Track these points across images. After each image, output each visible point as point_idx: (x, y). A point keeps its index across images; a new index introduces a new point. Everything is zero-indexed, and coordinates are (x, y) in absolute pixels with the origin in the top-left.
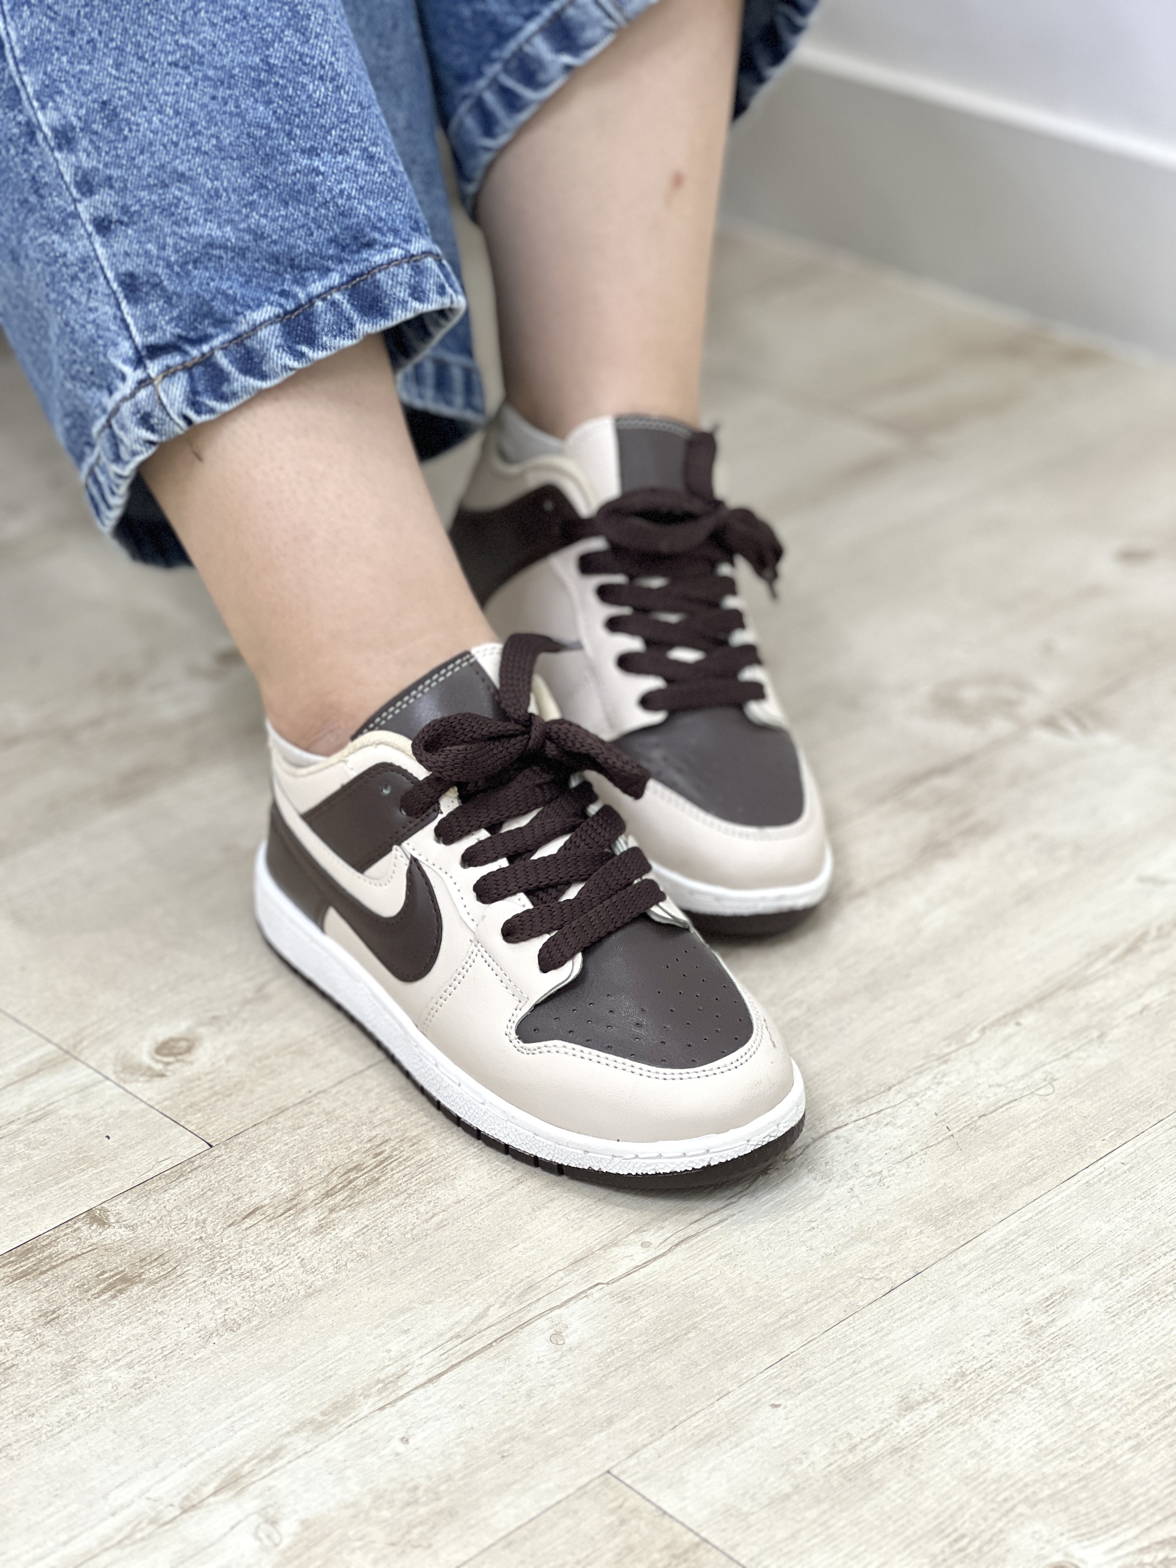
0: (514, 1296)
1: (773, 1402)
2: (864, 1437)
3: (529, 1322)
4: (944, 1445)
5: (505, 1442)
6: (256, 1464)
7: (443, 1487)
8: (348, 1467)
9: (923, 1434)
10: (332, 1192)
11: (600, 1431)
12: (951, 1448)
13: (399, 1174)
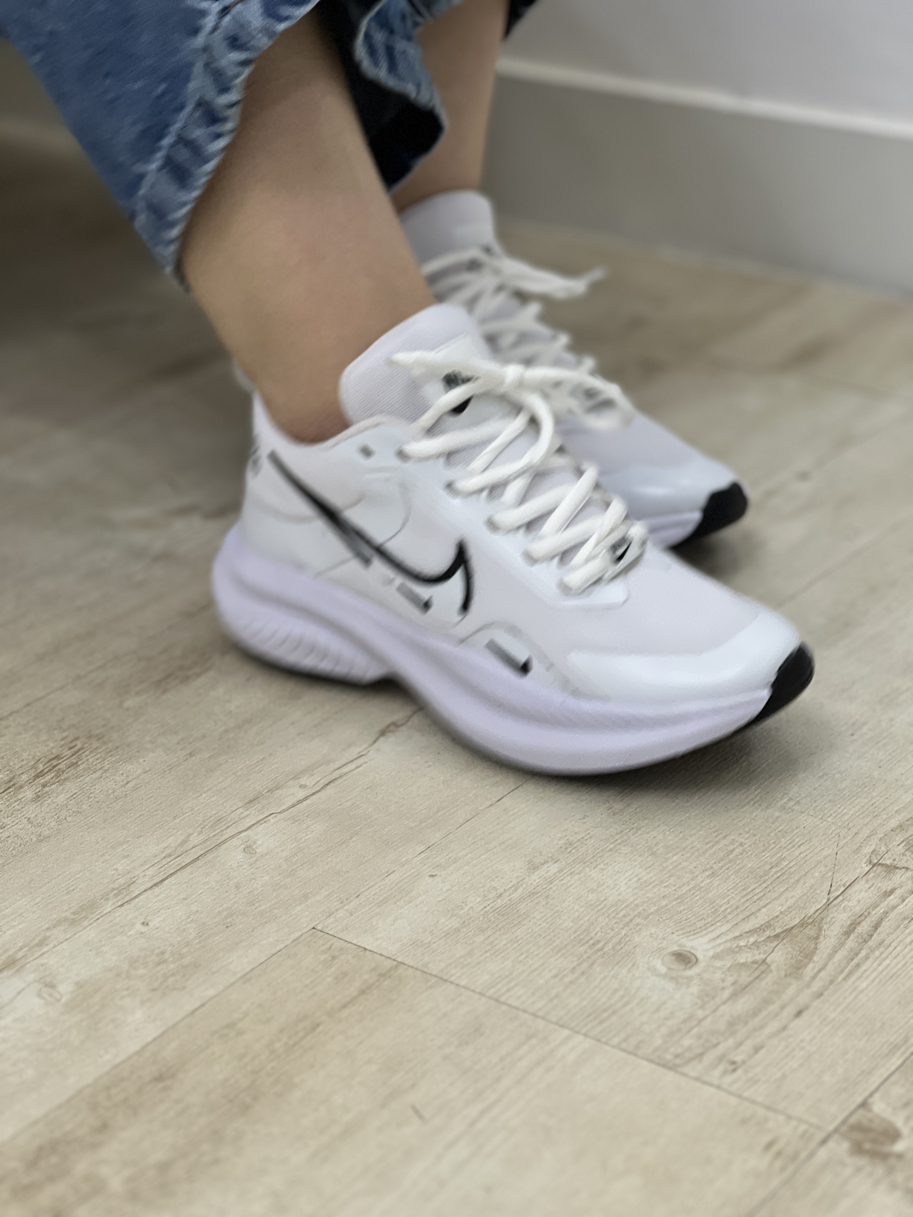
0: (207, 827)
1: (430, 874)
2: (506, 888)
3: (224, 842)
4: (568, 887)
5: (226, 917)
6: (28, 950)
7: (185, 950)
8: (104, 945)
9: (551, 882)
10: (41, 774)
11: (300, 904)
12: (574, 889)
13: (93, 759)
